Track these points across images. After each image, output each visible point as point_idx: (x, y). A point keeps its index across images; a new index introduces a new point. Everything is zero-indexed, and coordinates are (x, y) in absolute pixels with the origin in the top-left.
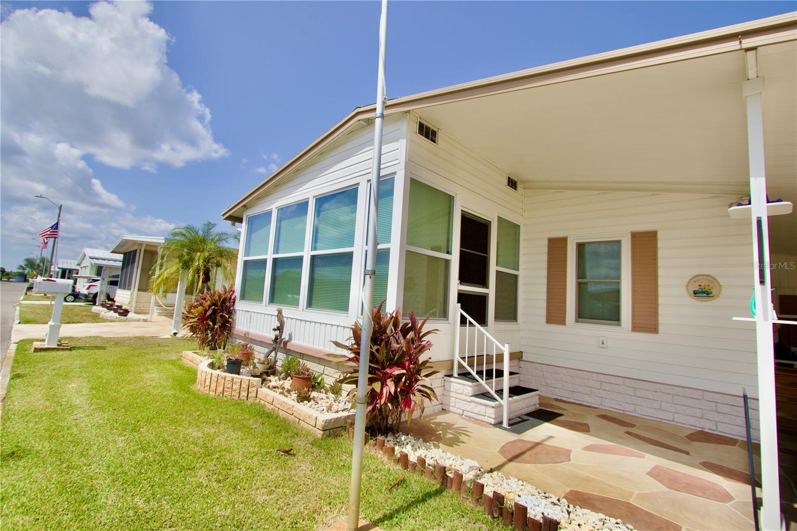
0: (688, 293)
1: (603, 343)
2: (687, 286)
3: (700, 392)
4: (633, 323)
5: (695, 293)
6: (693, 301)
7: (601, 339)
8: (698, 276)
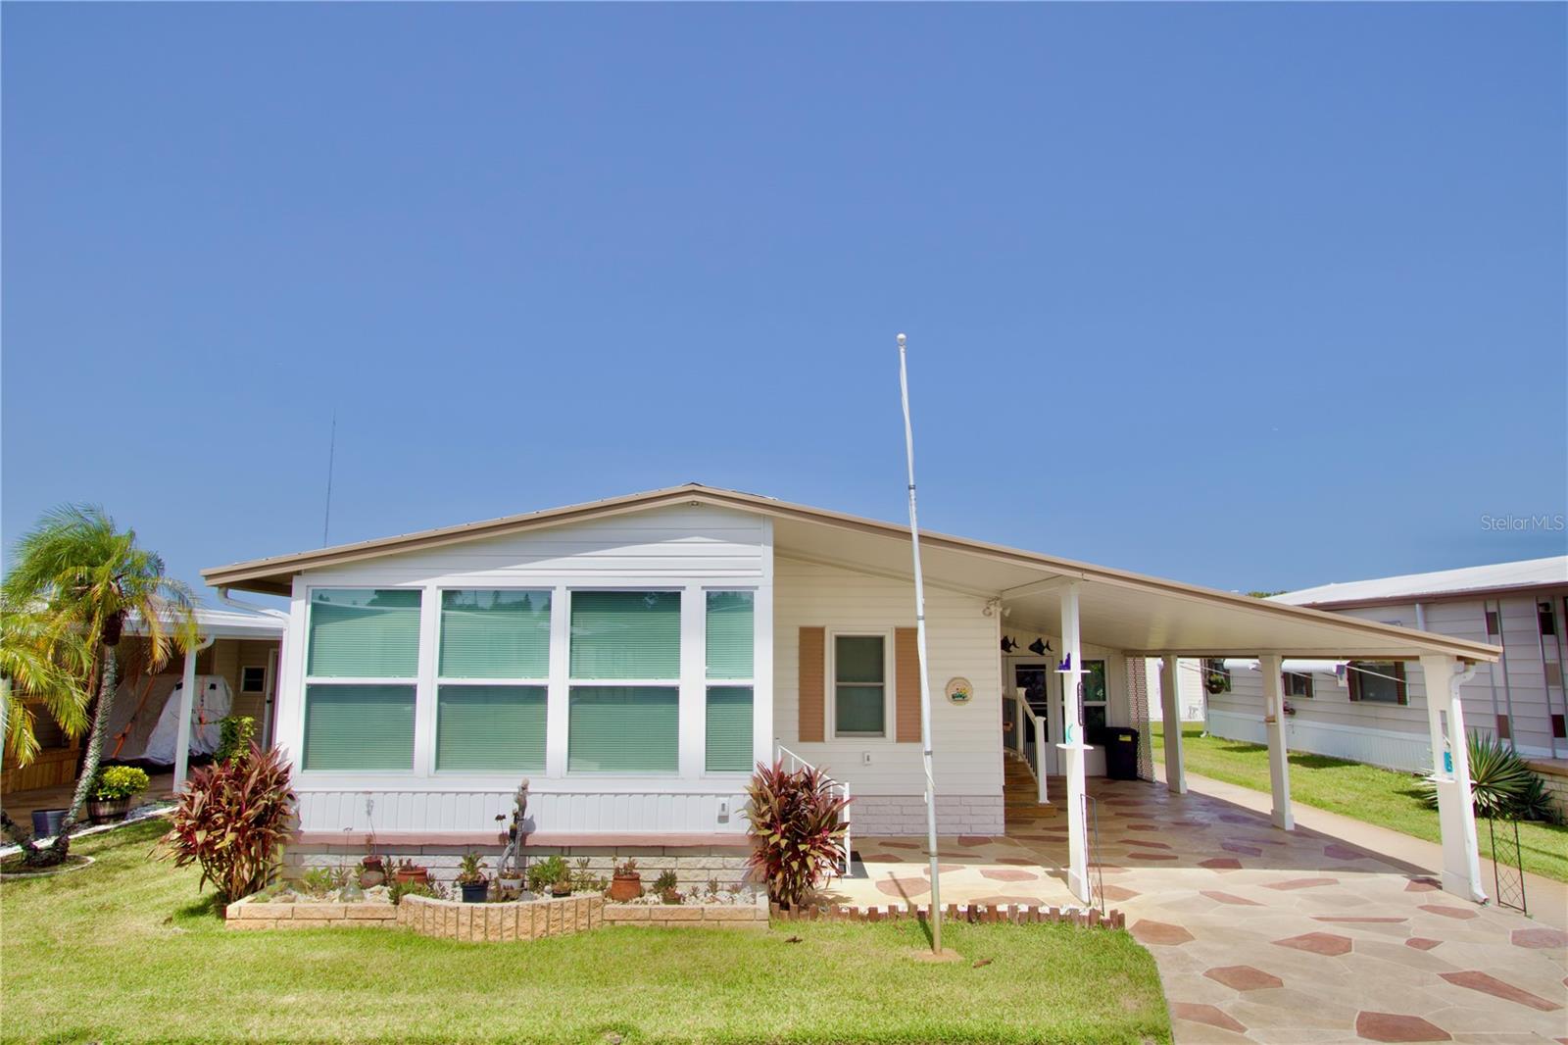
0: (948, 697)
1: (868, 759)
2: (946, 689)
3: (958, 798)
4: (898, 733)
5: (954, 697)
6: (951, 706)
7: (866, 754)
8: (956, 678)
